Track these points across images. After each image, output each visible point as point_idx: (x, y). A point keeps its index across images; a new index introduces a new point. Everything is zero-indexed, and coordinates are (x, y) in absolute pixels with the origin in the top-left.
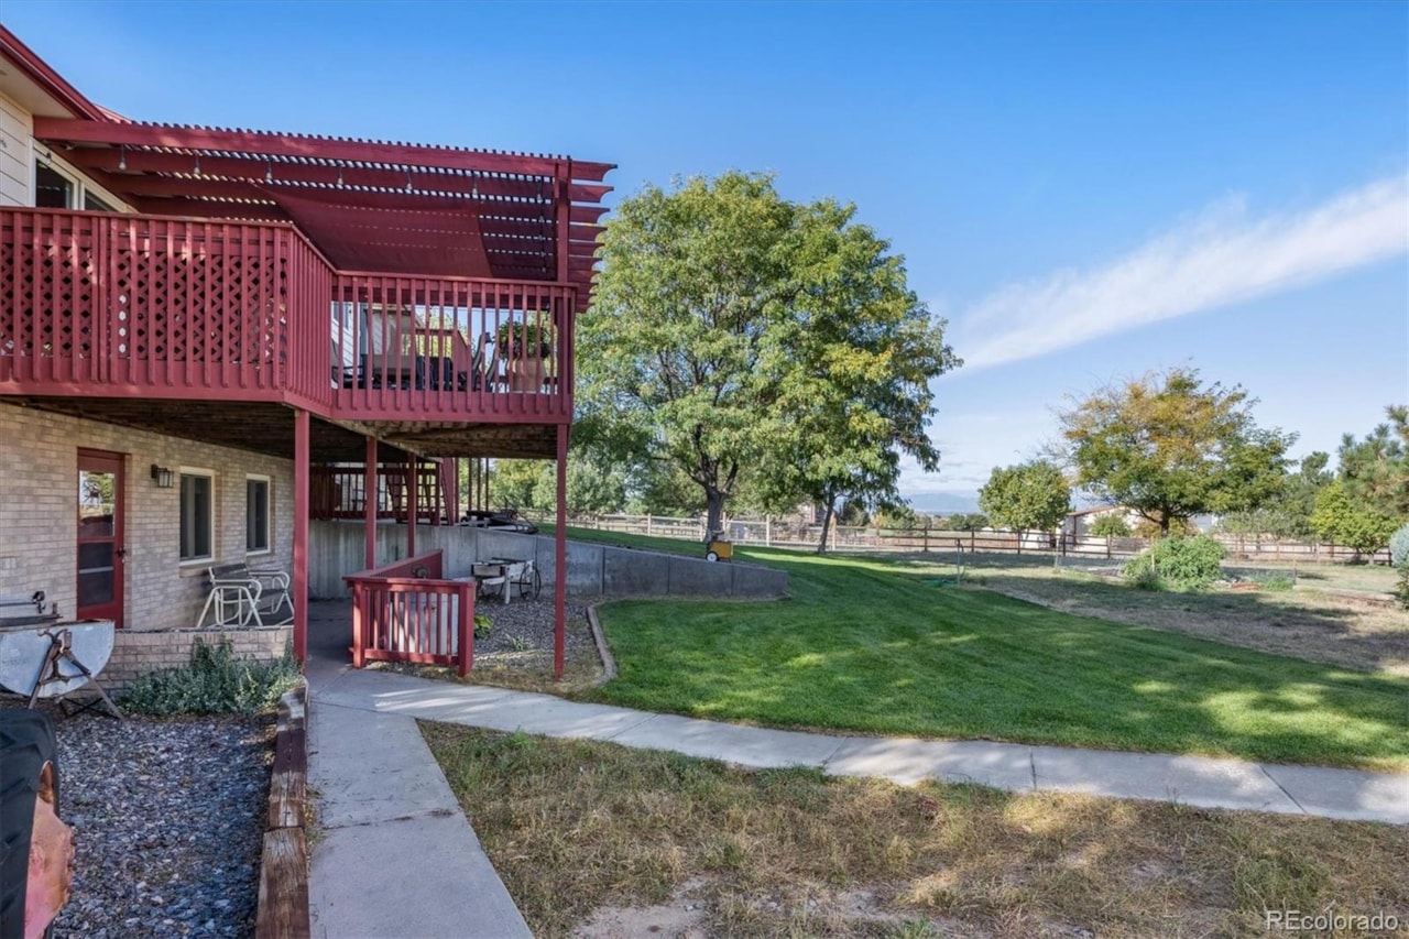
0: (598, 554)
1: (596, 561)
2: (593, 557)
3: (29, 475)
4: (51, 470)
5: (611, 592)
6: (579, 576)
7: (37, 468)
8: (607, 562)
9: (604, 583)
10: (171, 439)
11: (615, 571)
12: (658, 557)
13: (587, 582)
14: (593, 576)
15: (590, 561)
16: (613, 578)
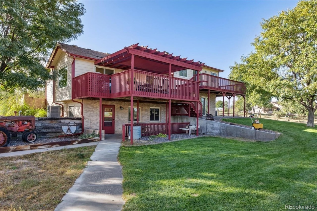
0: (220, 125)
1: (219, 127)
2: (218, 126)
3: (92, 108)
4: (97, 108)
5: (222, 135)
6: (215, 130)
7: (94, 107)
8: (222, 127)
9: (221, 133)
10: (126, 102)
11: (223, 130)
12: (234, 127)
13: (217, 132)
14: (218, 130)
15: (218, 127)
16: (223, 132)
